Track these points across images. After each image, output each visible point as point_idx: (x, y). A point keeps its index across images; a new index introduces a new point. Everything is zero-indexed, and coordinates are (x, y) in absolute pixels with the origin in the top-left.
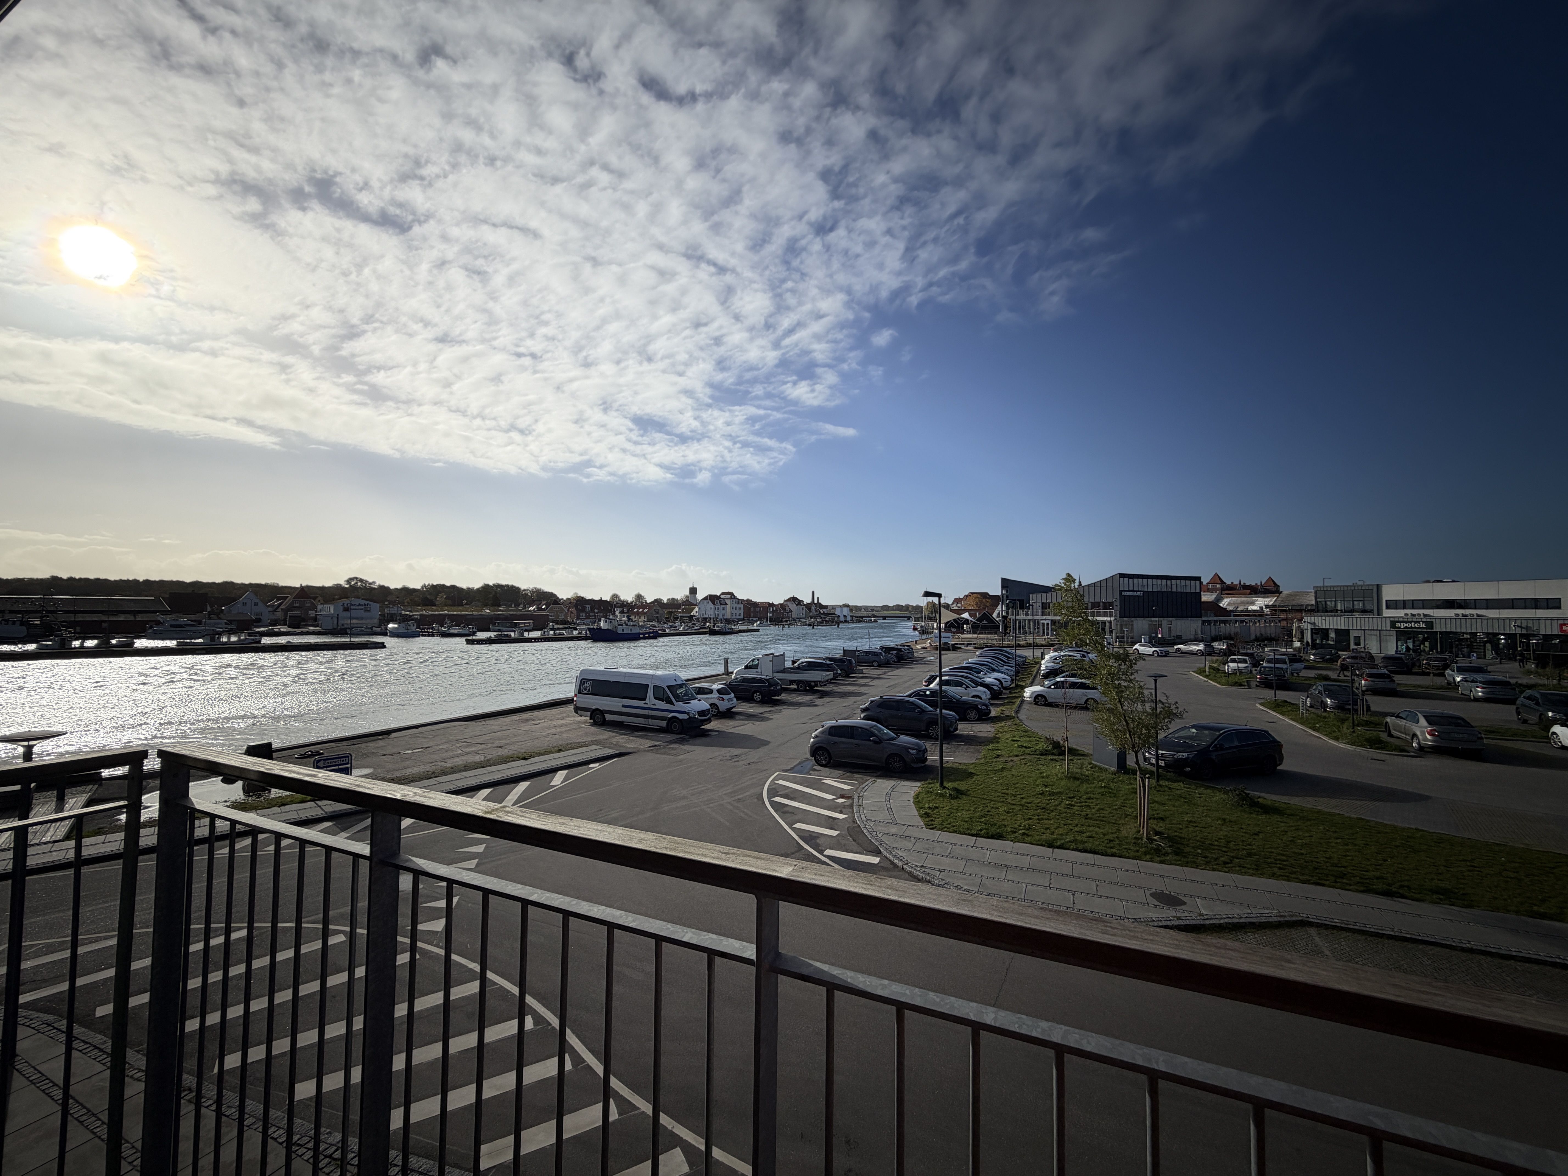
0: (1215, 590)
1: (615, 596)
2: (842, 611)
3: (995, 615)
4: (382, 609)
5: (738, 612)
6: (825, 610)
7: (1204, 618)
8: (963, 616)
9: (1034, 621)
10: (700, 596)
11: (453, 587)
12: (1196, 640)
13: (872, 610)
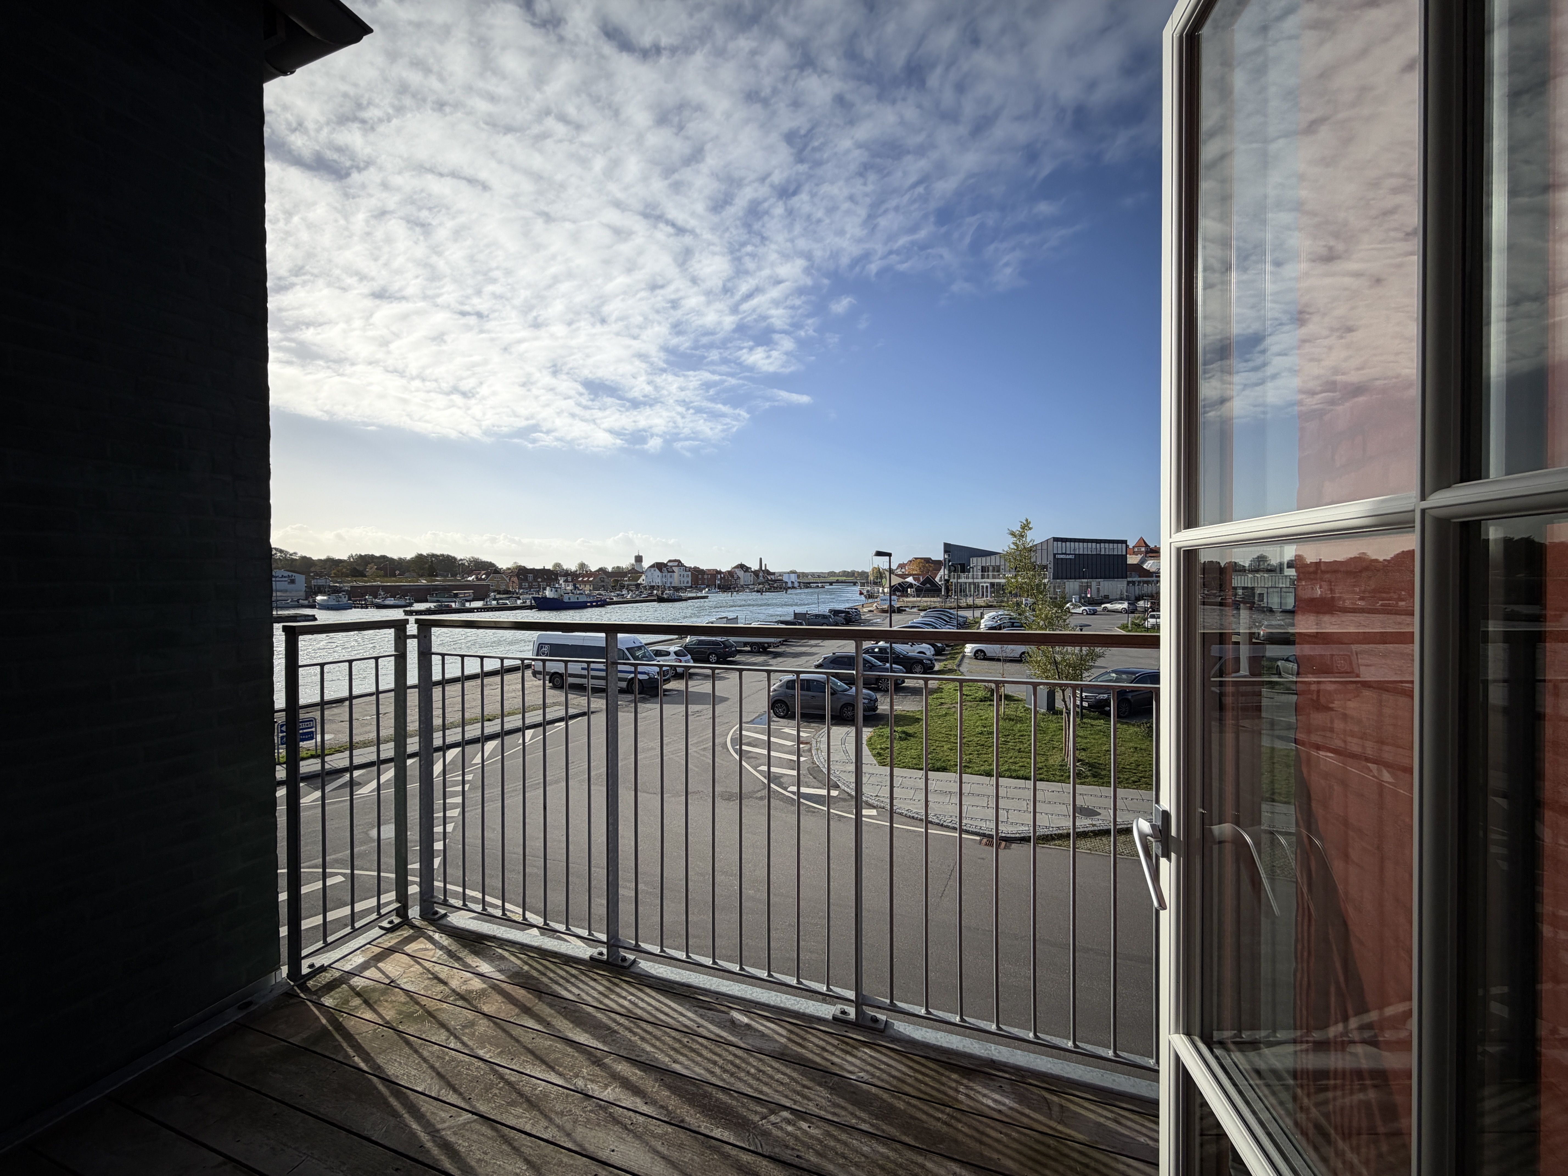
0: (1140, 553)
1: (558, 565)
2: (789, 577)
3: (937, 579)
4: (307, 581)
5: (686, 580)
6: (773, 577)
7: (1129, 579)
8: (907, 580)
9: (974, 584)
10: (646, 564)
11: (384, 558)
12: (1121, 599)
13: (819, 576)
